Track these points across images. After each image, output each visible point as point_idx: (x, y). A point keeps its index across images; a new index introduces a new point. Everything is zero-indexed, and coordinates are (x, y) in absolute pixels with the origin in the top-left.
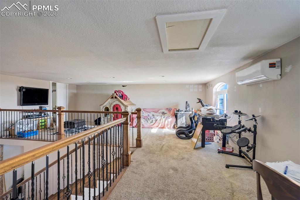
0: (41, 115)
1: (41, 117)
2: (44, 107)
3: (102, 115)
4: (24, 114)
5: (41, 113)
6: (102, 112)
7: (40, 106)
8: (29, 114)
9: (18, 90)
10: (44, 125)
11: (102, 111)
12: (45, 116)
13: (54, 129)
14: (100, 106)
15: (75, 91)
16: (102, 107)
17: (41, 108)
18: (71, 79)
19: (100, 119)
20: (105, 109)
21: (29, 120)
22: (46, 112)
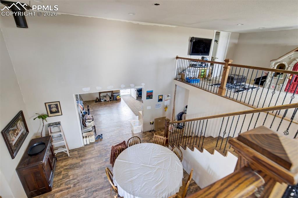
0: (202, 65)
1: (202, 67)
2: (205, 58)
3: (271, 74)
4: (191, 63)
5: (202, 63)
6: (272, 70)
7: (202, 56)
8: (195, 63)
9: (190, 40)
10: (203, 75)
11: (272, 68)
12: (205, 66)
13: (211, 80)
14: (271, 61)
15: (236, 41)
16: (274, 63)
17: (203, 58)
18: (242, 24)
19: (265, 78)
20: (277, 66)
21: (194, 68)
22: (207, 63)
